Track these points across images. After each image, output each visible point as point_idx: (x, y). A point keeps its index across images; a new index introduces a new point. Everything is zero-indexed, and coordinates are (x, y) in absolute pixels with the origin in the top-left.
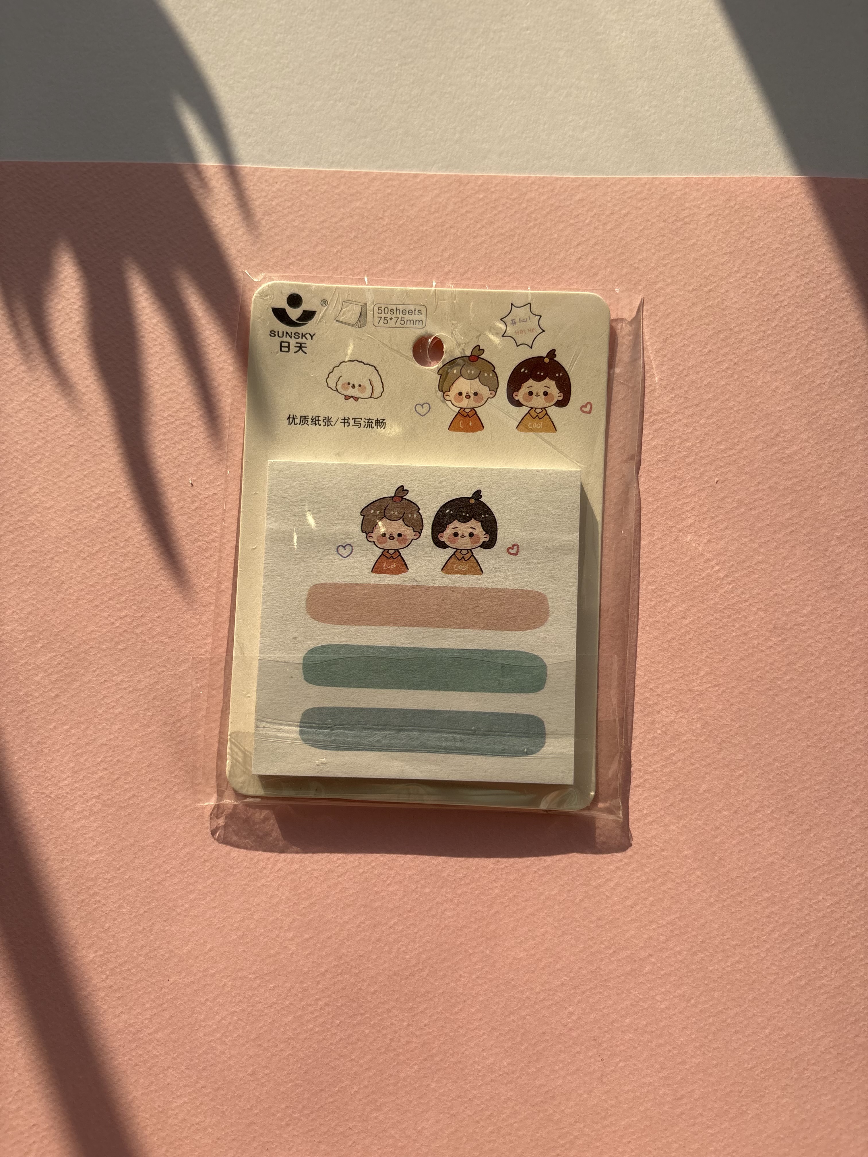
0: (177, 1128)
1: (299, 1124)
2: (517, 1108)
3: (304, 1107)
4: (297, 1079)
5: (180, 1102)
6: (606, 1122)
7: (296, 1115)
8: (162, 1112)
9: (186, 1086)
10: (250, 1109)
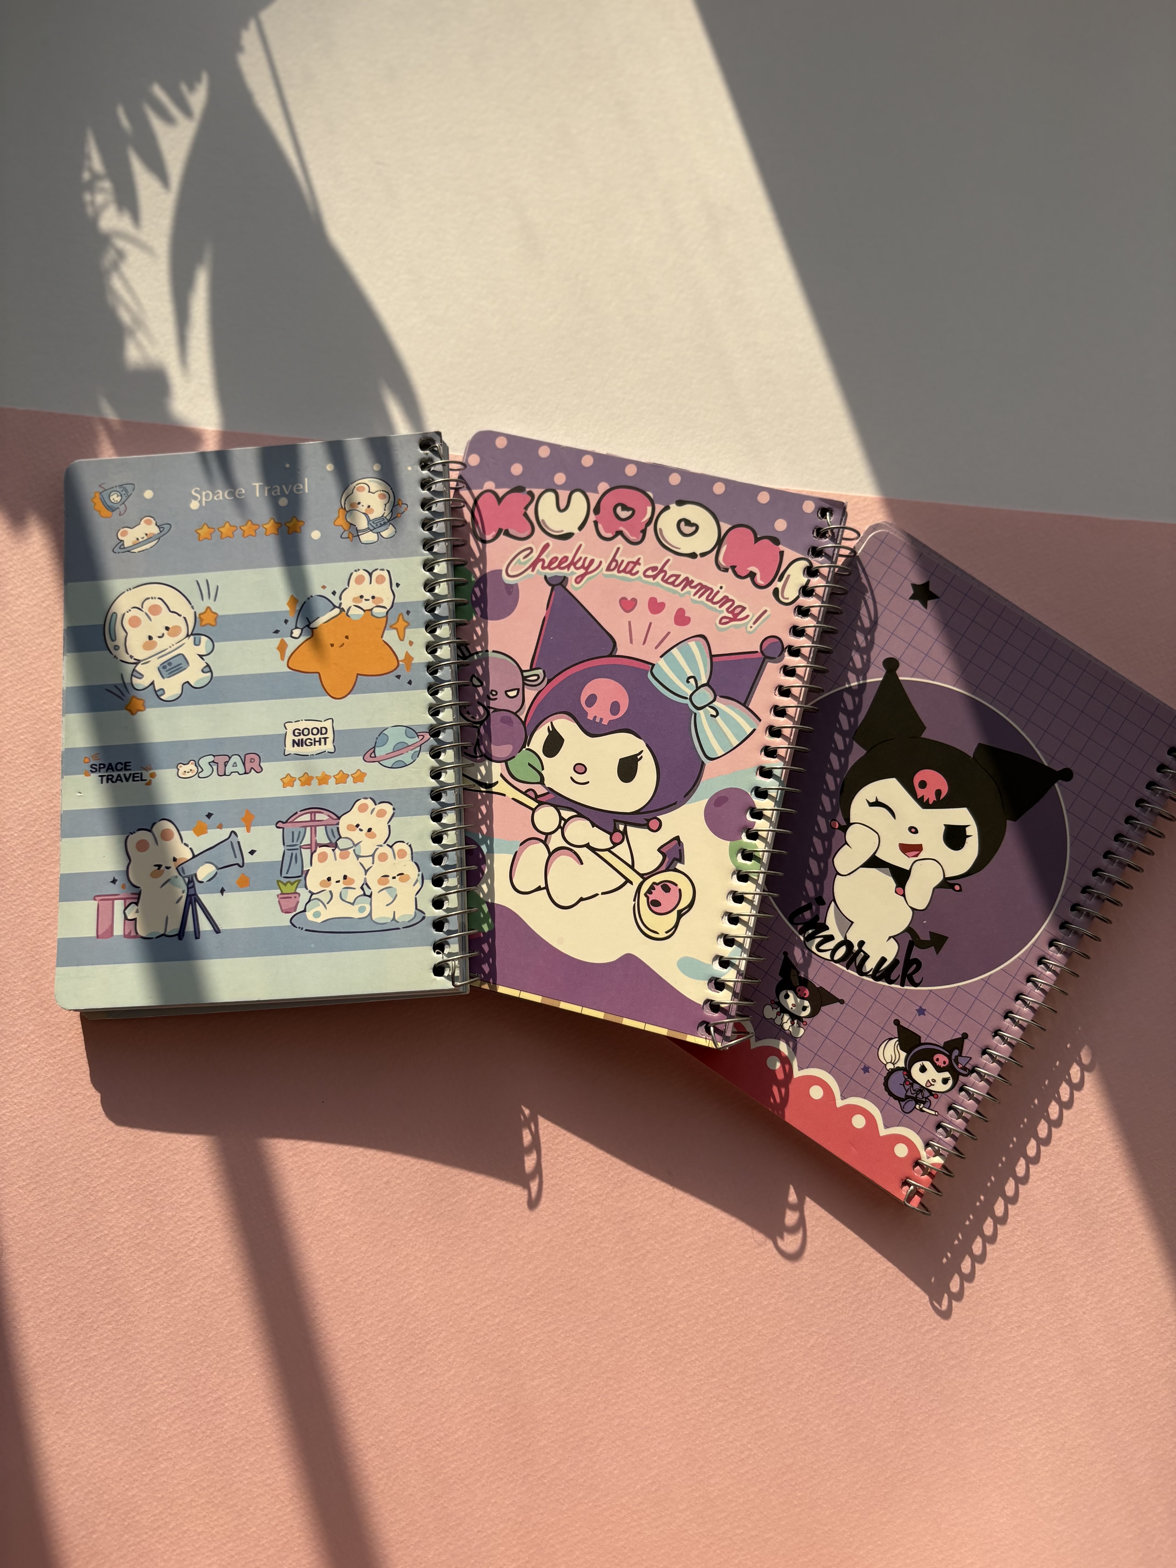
0: (321, 1224)
1: (423, 1226)
2: (602, 1225)
3: (428, 1213)
4: (423, 1189)
5: (326, 1202)
6: (673, 1240)
7: (420, 1219)
8: (310, 1210)
9: (331, 1189)
10: (383, 1211)
